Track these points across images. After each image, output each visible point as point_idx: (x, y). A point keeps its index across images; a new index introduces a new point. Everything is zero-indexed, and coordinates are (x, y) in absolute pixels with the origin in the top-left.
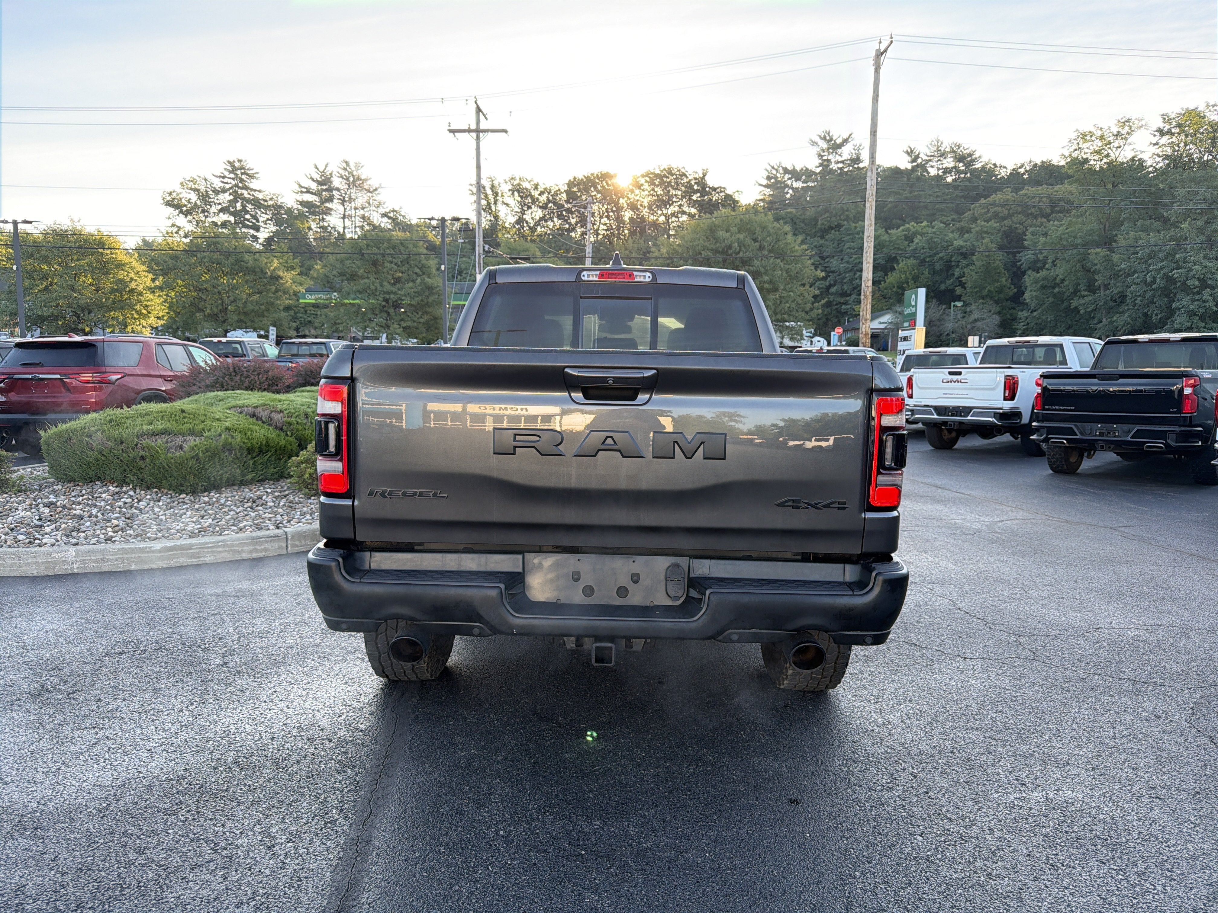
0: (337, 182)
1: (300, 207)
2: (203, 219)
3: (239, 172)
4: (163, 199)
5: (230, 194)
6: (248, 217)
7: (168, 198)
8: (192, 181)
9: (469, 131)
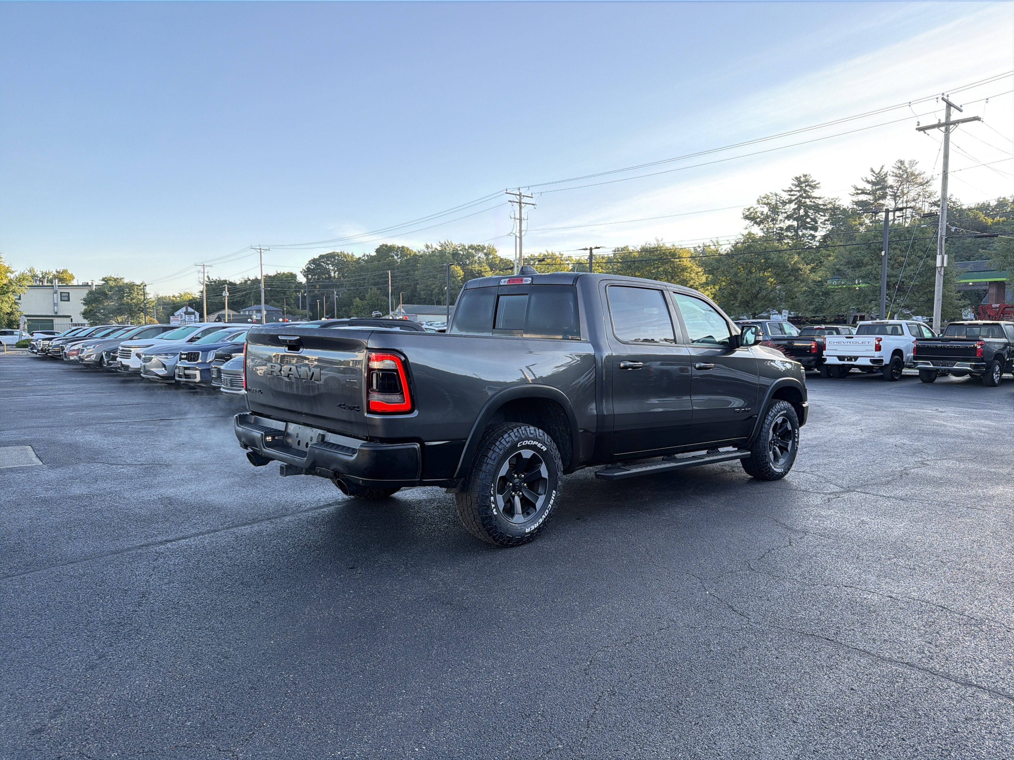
0: (891, 181)
1: (855, 206)
2: (772, 226)
3: (803, 185)
4: (743, 214)
5: (796, 204)
6: (808, 220)
7: (747, 213)
8: (767, 197)
9: (939, 125)
